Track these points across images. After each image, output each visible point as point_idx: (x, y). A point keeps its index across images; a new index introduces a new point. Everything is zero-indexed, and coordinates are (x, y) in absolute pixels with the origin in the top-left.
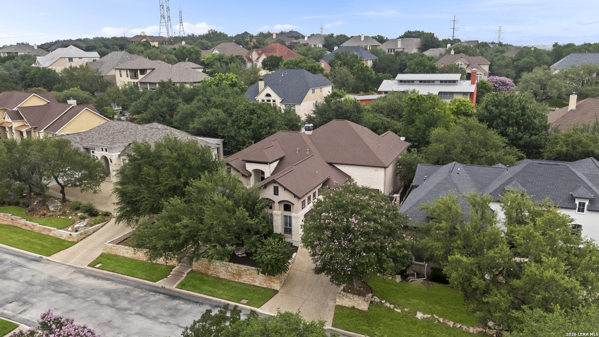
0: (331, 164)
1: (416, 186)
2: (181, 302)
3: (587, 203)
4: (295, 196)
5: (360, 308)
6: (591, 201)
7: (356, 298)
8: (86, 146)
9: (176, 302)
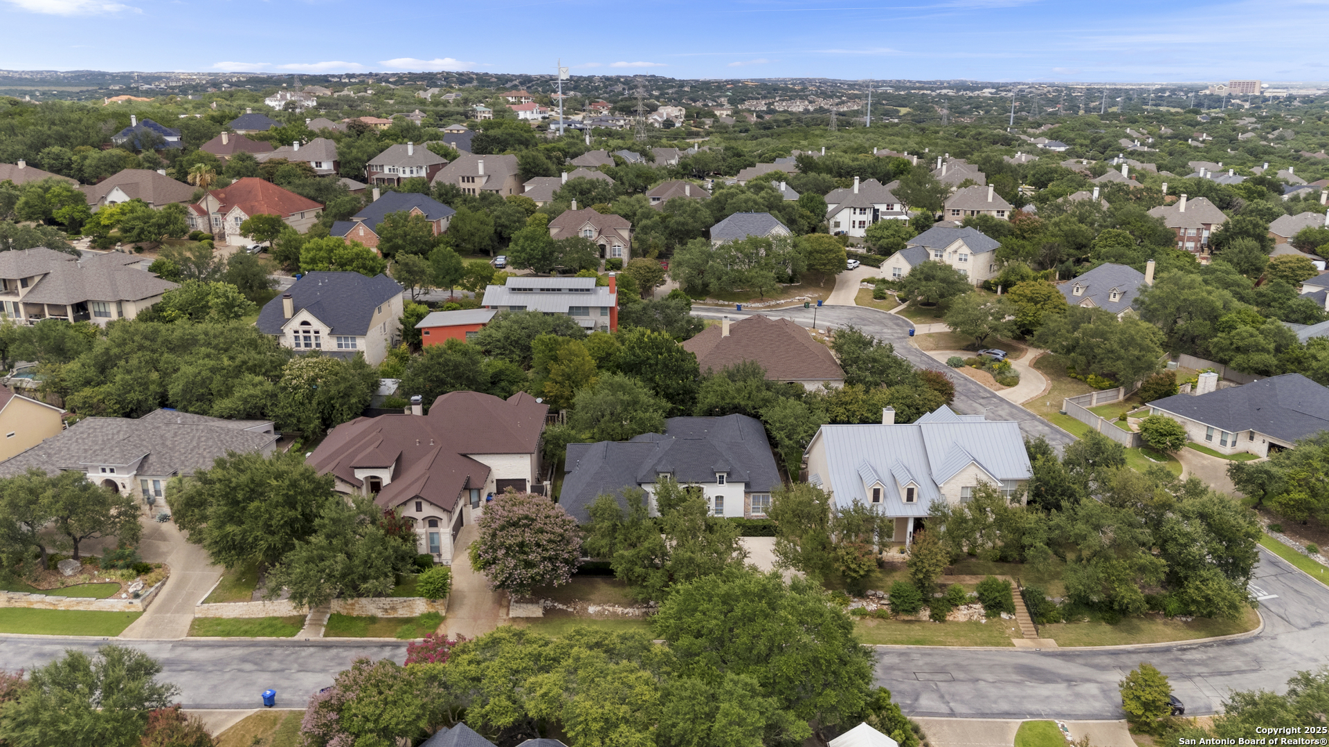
0: (465, 455)
1: (569, 472)
2: (341, 650)
3: (725, 475)
4: (444, 510)
5: (534, 616)
6: (729, 474)
7: (530, 606)
8: (63, 466)
9: (334, 651)
